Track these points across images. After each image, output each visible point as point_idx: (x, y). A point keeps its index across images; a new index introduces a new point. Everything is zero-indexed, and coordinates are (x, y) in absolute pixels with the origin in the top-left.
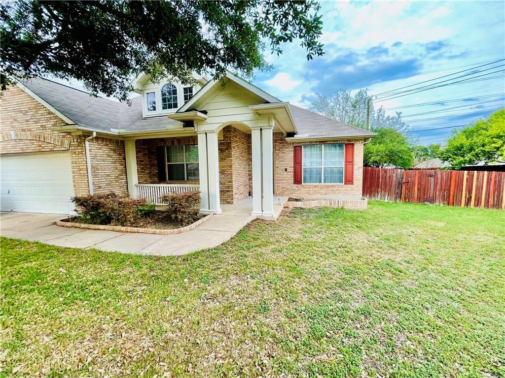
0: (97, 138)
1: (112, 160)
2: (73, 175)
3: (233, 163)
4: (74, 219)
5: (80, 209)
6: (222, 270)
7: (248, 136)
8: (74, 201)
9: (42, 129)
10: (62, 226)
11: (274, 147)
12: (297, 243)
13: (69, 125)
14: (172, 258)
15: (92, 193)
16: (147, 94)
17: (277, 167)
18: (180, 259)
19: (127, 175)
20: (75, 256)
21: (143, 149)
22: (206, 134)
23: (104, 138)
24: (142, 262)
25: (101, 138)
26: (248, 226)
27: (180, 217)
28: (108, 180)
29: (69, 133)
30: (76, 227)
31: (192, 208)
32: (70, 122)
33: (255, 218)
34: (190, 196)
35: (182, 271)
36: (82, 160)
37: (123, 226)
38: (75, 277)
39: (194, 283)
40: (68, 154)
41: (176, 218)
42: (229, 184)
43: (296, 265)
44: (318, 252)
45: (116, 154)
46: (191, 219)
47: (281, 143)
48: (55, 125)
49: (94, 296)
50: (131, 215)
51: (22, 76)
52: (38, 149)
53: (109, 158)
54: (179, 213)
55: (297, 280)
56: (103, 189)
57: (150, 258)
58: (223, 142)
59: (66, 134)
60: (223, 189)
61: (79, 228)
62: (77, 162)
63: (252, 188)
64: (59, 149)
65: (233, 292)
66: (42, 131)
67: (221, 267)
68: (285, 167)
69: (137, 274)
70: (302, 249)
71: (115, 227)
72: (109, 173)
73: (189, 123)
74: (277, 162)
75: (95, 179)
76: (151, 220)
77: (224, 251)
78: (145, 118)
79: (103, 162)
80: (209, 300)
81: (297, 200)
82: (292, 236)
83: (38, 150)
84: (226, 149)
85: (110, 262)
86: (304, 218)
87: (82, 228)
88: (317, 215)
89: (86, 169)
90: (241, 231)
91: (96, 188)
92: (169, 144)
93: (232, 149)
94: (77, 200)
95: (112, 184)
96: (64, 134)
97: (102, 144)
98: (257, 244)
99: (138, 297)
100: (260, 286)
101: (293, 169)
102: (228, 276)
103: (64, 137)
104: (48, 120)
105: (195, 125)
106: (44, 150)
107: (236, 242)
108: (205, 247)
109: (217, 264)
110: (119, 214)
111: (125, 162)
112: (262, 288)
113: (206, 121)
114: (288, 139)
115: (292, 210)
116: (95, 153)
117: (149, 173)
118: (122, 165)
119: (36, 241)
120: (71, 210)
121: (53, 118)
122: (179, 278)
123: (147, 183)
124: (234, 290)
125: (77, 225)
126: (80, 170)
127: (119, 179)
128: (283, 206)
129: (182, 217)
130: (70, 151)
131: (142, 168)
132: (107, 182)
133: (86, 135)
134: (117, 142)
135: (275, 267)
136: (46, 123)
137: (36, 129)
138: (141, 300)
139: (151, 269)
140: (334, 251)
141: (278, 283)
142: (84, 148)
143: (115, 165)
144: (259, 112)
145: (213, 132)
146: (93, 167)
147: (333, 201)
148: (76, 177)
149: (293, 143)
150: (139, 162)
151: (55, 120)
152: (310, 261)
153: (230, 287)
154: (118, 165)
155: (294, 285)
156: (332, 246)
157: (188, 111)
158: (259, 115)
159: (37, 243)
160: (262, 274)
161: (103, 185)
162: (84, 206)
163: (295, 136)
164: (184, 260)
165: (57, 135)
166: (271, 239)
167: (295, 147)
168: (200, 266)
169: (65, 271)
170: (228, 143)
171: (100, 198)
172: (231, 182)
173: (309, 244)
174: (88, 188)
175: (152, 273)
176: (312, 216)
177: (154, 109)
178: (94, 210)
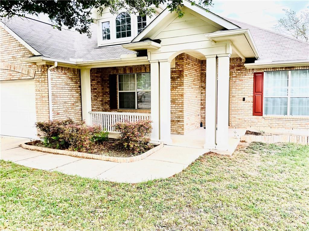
0: (57, 68)
1: (69, 88)
2: (37, 101)
3: (184, 92)
4: (36, 143)
5: (43, 134)
6: (175, 201)
7: (202, 63)
8: (37, 126)
9: (12, 59)
10: (27, 149)
11: (231, 74)
12: (254, 182)
13: (35, 56)
14: (127, 185)
15: (52, 119)
16: (102, 23)
17: (233, 97)
18: (134, 187)
19: (81, 103)
20: (43, 176)
21: (97, 77)
22: (159, 63)
23: (63, 67)
24: (100, 186)
25: (61, 67)
26: (200, 159)
27: (132, 146)
28: (65, 107)
29: (35, 63)
30: (38, 151)
31: (143, 138)
32: (36, 53)
33: (208, 151)
34: (142, 126)
35: (137, 198)
36: (44, 88)
37: (80, 151)
38: (46, 195)
39: (148, 211)
40: (33, 83)
41: (128, 146)
42: (179, 113)
43: (254, 204)
44: (279, 193)
45: (72, 82)
46: (142, 148)
47: (239, 70)
48: (23, 56)
49: (64, 212)
50: (88, 142)
51: (3, 15)
52: (9, 77)
53: (67, 86)
54: (131, 142)
55: (254, 219)
56: (60, 116)
57: (107, 183)
58: (175, 70)
59: (32, 64)
60: (174, 119)
61: (41, 151)
62: (40, 90)
63: (204, 118)
64: (25, 78)
65: (187, 223)
66: (13, 62)
67: (173, 198)
68: (244, 97)
69: (97, 197)
70: (260, 188)
71: (73, 152)
72: (66, 101)
73: (142, 53)
74: (233, 90)
75: (55, 105)
76: (105, 147)
77: (176, 183)
78: (100, 47)
79: (62, 90)
80: (164, 228)
81: (256, 134)
82: (249, 173)
83: (9, 79)
84: (178, 77)
85: (72, 184)
86: (265, 154)
87: (44, 152)
88: (280, 151)
89: (47, 97)
90: (193, 163)
91: (55, 114)
92: (121, 72)
93: (184, 77)
94: (40, 125)
95: (68, 111)
96: (30, 64)
97: (61, 73)
98: (210, 178)
99: (100, 218)
100: (214, 221)
101: (252, 98)
102: (181, 207)
103: (30, 66)
104: (17, 52)
105: (148, 54)
106: (13, 79)
107: (188, 175)
108: (158, 177)
109: (170, 195)
110: (76, 140)
111: (81, 90)
112: (216, 223)
113: (160, 50)
114: (247, 65)
115: (250, 145)
116: (55, 81)
117: (102, 101)
118: (77, 92)
119: (10, 161)
120: (35, 134)
121: (22, 50)
122: (134, 204)
123: (99, 111)
124: (187, 221)
125: (39, 148)
126: (43, 97)
127: (75, 106)
128: (239, 140)
129: (134, 146)
130: (35, 79)
131: (95, 96)
132: (64, 109)
133: (49, 65)
134: (74, 70)
135: (229, 204)
136: (17, 55)
137: (8, 60)
138: (103, 220)
139: (109, 194)
140: (299, 193)
141: (233, 220)
142: (47, 77)
143: (72, 92)
144: (216, 39)
145: (166, 61)
146: (53, 95)
147: (301, 137)
148: (38, 103)
149: (253, 69)
150: (93, 90)
151: (24, 52)
152: (269, 202)
153: (183, 218)
154: (74, 92)
155: (250, 224)
156: (297, 188)
157: (142, 40)
158: (215, 42)
159: (11, 163)
160: (216, 209)
161: (61, 111)
162: (46, 131)
163: (255, 61)
164: (138, 188)
165: (25, 65)
166: (225, 175)
167: (255, 74)
168: (154, 195)
169: (37, 189)
170: (181, 71)
171: (59, 124)
172: (181, 111)
173: (269, 183)
174: (48, 115)
175: (110, 198)
176: (274, 152)
177: (109, 37)
178: (55, 136)
